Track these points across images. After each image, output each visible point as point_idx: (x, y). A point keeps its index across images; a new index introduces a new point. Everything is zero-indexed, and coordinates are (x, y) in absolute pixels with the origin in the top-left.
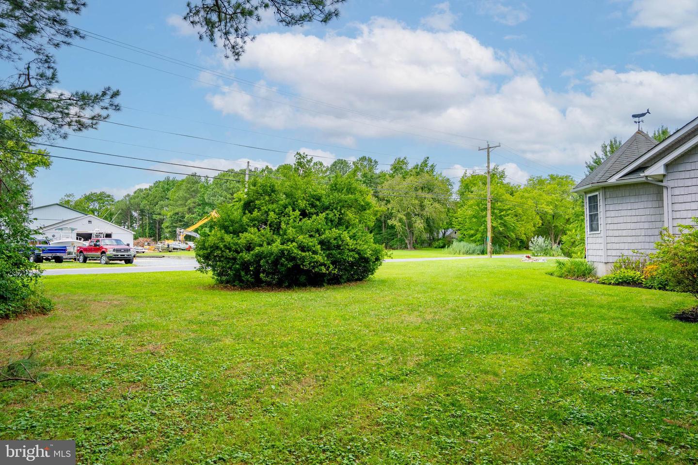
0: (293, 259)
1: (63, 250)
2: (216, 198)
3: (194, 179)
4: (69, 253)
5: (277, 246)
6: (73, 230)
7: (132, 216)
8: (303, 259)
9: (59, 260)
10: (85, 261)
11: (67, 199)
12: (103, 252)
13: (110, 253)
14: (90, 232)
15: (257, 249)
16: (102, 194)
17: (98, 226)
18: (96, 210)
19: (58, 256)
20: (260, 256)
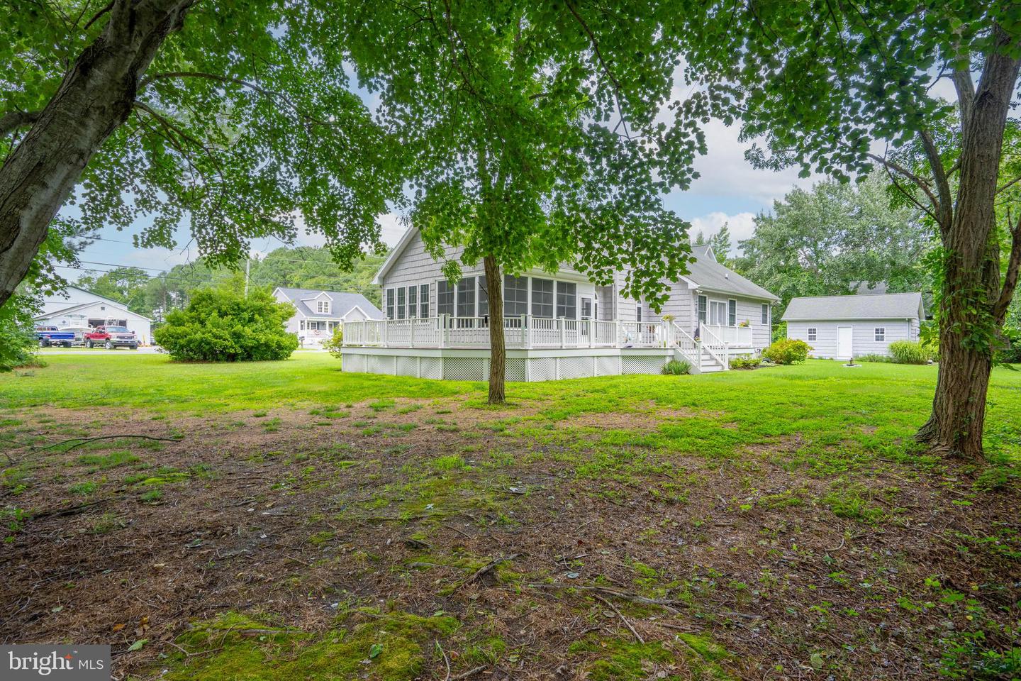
0: (208, 344)
1: (71, 336)
4: (78, 339)
5: (198, 336)
6: (82, 317)
7: (169, 298)
8: (216, 344)
9: (67, 345)
10: (92, 346)
11: (87, 276)
12: (108, 339)
13: (114, 339)
14: (102, 318)
15: (188, 337)
16: (133, 269)
17: (113, 311)
18: (125, 289)
19: (65, 340)
20: (190, 341)
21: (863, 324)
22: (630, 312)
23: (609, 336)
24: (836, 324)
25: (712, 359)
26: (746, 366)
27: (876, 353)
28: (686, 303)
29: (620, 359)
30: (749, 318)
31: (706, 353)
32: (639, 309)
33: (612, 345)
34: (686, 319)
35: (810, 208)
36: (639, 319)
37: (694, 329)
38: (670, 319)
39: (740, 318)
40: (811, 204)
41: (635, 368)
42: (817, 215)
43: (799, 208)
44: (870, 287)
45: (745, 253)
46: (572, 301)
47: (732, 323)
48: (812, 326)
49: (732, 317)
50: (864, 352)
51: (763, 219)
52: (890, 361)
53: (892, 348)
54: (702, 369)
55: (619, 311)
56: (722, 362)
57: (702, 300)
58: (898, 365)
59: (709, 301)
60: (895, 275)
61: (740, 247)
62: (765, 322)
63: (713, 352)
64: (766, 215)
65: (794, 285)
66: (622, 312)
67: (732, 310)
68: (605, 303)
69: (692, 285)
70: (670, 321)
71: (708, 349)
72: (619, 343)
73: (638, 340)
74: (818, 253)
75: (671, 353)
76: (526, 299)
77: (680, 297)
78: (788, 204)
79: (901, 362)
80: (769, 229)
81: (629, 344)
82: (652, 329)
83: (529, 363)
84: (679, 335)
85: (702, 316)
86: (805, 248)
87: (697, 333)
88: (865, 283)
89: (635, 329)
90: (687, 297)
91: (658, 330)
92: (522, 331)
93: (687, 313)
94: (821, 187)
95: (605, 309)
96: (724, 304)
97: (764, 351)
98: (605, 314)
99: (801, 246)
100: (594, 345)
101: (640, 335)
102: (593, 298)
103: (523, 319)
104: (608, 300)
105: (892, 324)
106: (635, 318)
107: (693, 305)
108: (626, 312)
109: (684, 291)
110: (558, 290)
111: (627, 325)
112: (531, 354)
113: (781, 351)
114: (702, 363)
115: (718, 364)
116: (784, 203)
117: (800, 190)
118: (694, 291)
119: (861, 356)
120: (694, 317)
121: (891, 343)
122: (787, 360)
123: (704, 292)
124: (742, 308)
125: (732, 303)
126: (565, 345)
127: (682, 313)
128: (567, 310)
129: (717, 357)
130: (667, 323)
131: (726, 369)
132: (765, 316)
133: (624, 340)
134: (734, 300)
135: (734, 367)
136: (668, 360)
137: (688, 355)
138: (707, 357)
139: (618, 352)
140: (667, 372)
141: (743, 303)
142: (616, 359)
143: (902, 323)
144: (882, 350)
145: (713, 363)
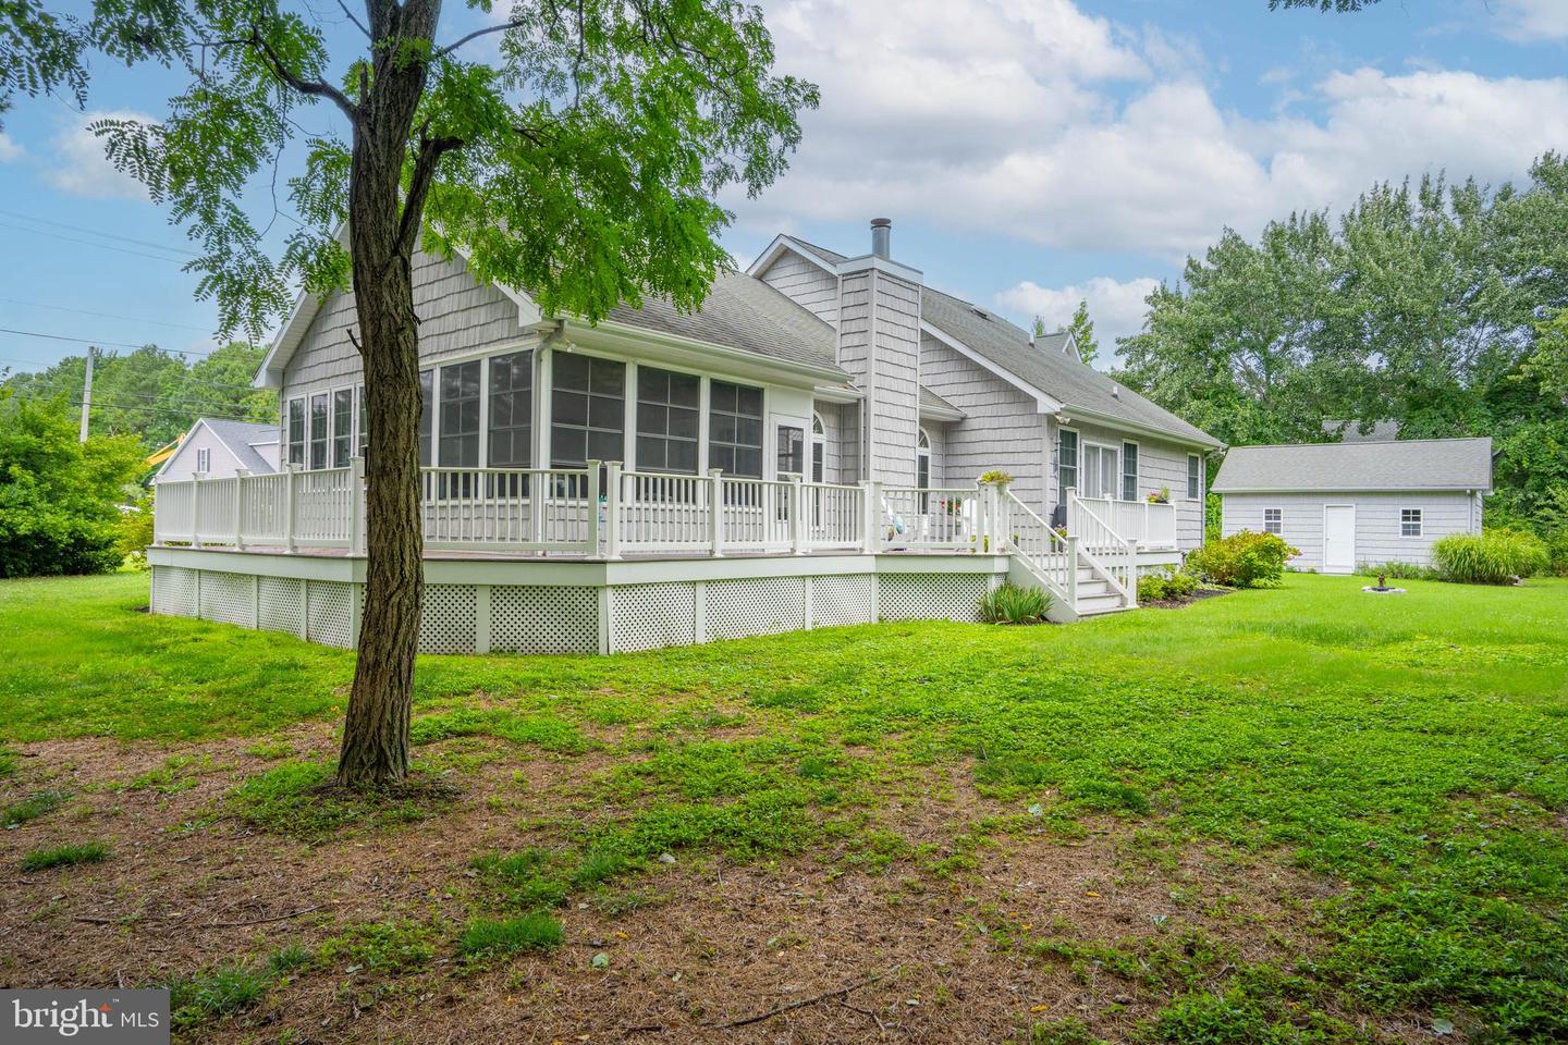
2: (197, 407)
3: (150, 359)
21: (1376, 500)
22: (900, 466)
23: (849, 523)
24: (1320, 500)
25: (1096, 579)
26: (1172, 595)
27: (1404, 560)
28: (1032, 445)
29: (874, 580)
30: (1167, 485)
31: (1083, 566)
32: (923, 461)
33: (857, 544)
34: (1031, 484)
35: (1256, 274)
36: (923, 481)
37: (1050, 508)
38: (1000, 481)
39: (1146, 485)
40: (1261, 265)
41: (912, 604)
42: (1271, 287)
43: (1236, 274)
44: (1363, 431)
45: (1129, 363)
46: (754, 432)
47: (1130, 494)
48: (1273, 504)
49: (1130, 482)
50: (1379, 558)
51: (1166, 297)
52: (1432, 577)
53: (1442, 550)
54: (1080, 608)
55: (874, 463)
56: (1121, 588)
57: (1068, 440)
58: (1454, 586)
59: (1083, 443)
60: (1416, 405)
61: (1119, 352)
62: (1193, 493)
63: (1100, 564)
64: (1171, 290)
65: (1226, 424)
66: (884, 464)
67: (1131, 466)
68: (842, 444)
69: (1046, 405)
70: (1000, 487)
71: (1087, 556)
72: (870, 540)
73: (920, 533)
74: (1269, 363)
75: (1000, 566)
76: (619, 422)
77: (1019, 434)
78: (1213, 268)
79: (1457, 579)
80: (1175, 314)
81: (897, 542)
82: (952, 507)
83: (609, 600)
84: (1022, 521)
85: (1067, 477)
86: (1246, 354)
87: (1059, 518)
88: (1356, 423)
89: (911, 504)
90: (1035, 433)
91: (969, 508)
92: (591, 509)
93: (1034, 471)
94: (1278, 234)
95: (842, 457)
96: (1113, 453)
97: (1193, 556)
98: (842, 471)
99: (1236, 349)
100: (805, 544)
101: (926, 520)
102: (807, 426)
103: (593, 473)
104: (849, 437)
105: (1435, 500)
106: (913, 481)
107: (1047, 453)
108: (893, 465)
109: (1026, 421)
110: (714, 404)
111: (893, 493)
112: (614, 575)
113: (1230, 557)
114: (1081, 591)
115: (1110, 592)
116: (1205, 264)
117: (1236, 238)
118: (1051, 419)
119: (1372, 566)
120: (1051, 482)
121: (1440, 539)
122: (1242, 576)
123: (1073, 423)
124: (1149, 462)
125: (1130, 450)
126: (722, 546)
127: (1024, 471)
128: (739, 458)
129: (1108, 575)
130: (993, 491)
131: (1132, 604)
132: (1193, 481)
133: (884, 533)
134: (1134, 444)
135: (1145, 598)
136: (994, 584)
137: (1044, 572)
138: (1083, 575)
139: (869, 565)
140: (992, 615)
141: (1150, 452)
142: (863, 582)
143: (1458, 500)
144: (1419, 552)
145: (1099, 589)
